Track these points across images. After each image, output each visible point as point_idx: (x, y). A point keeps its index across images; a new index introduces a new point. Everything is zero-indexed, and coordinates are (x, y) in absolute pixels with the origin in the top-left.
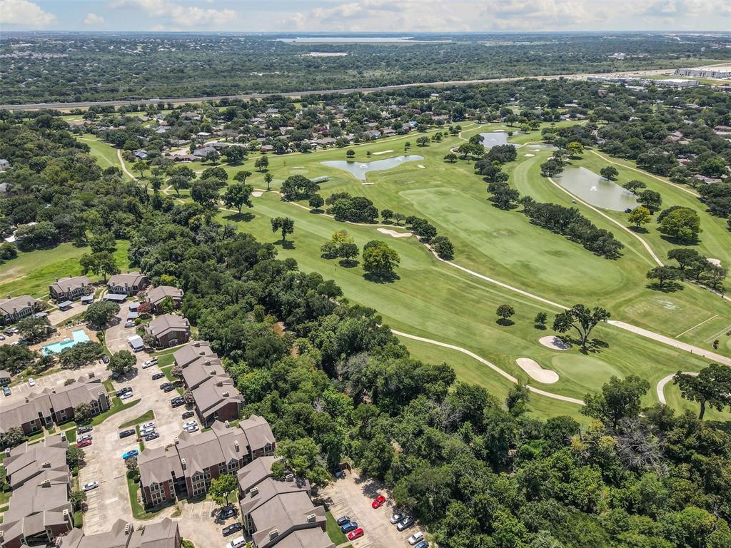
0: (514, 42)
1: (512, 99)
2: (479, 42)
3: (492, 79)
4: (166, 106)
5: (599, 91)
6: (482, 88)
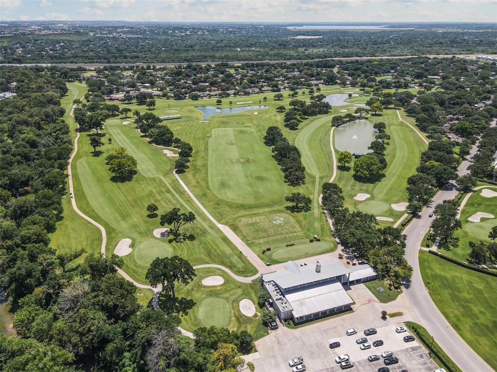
0: (463, 30)
1: (392, 71)
2: (433, 30)
3: (401, 56)
4: (152, 68)
5: (470, 67)
6: (375, 63)
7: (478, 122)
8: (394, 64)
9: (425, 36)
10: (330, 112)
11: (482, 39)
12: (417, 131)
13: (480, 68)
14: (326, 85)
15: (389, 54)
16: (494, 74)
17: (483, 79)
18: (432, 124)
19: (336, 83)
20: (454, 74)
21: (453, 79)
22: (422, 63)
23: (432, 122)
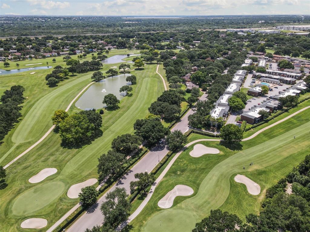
1: (171, 39)
5: (221, 36)
6: (161, 34)
7: (211, 71)
8: (173, 34)
9: (202, 21)
10: (102, 69)
11: (233, 21)
12: (164, 81)
13: (227, 36)
14: (118, 49)
15: (174, 29)
16: (235, 39)
17: (227, 41)
18: (175, 74)
19: (126, 47)
20: (210, 39)
21: (207, 42)
22: (192, 34)
23: (175, 73)
